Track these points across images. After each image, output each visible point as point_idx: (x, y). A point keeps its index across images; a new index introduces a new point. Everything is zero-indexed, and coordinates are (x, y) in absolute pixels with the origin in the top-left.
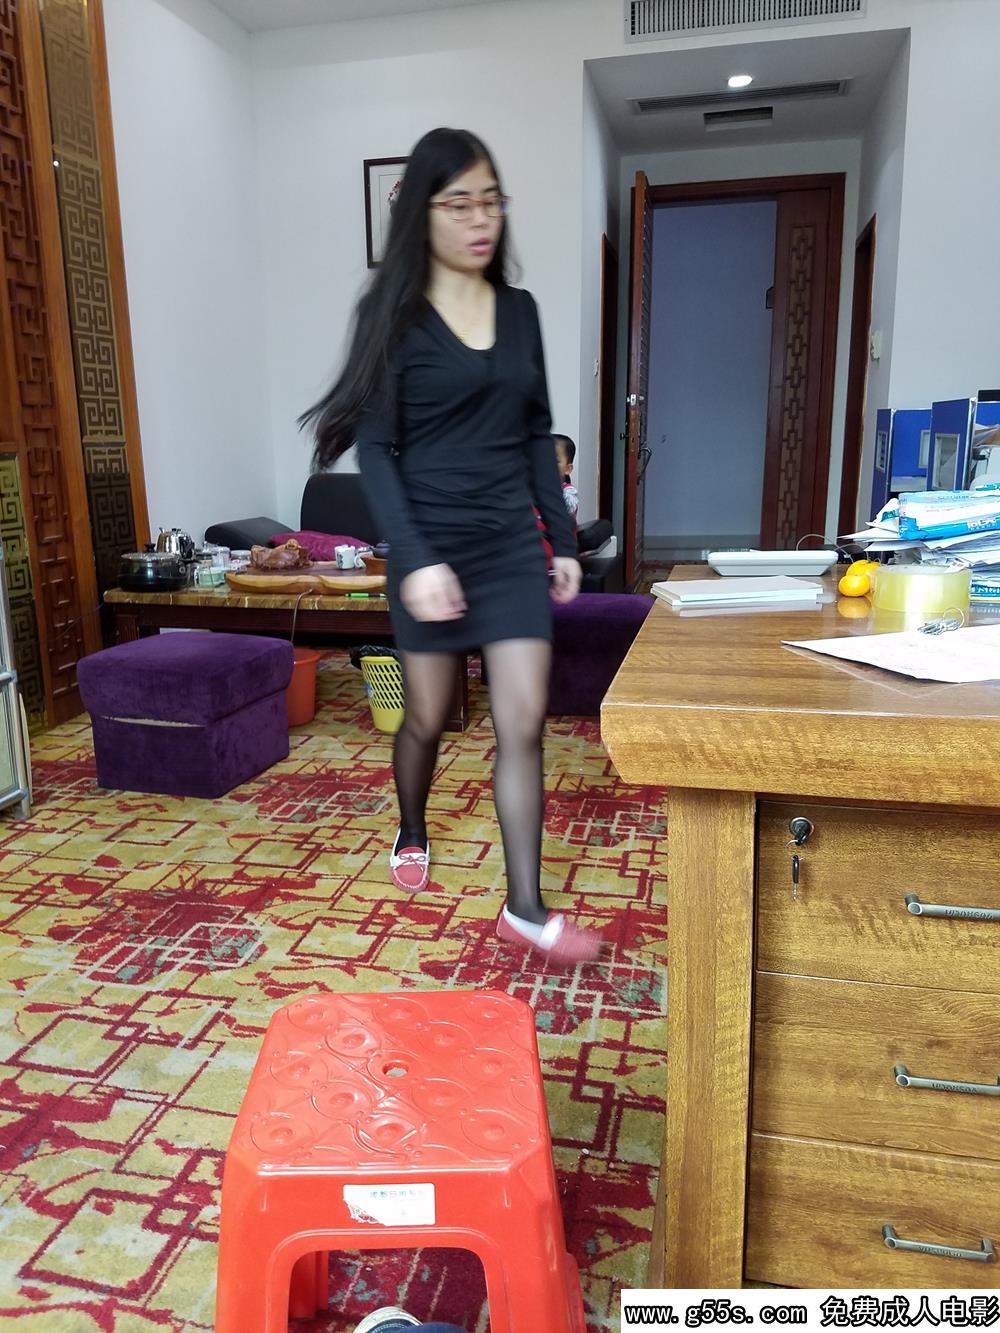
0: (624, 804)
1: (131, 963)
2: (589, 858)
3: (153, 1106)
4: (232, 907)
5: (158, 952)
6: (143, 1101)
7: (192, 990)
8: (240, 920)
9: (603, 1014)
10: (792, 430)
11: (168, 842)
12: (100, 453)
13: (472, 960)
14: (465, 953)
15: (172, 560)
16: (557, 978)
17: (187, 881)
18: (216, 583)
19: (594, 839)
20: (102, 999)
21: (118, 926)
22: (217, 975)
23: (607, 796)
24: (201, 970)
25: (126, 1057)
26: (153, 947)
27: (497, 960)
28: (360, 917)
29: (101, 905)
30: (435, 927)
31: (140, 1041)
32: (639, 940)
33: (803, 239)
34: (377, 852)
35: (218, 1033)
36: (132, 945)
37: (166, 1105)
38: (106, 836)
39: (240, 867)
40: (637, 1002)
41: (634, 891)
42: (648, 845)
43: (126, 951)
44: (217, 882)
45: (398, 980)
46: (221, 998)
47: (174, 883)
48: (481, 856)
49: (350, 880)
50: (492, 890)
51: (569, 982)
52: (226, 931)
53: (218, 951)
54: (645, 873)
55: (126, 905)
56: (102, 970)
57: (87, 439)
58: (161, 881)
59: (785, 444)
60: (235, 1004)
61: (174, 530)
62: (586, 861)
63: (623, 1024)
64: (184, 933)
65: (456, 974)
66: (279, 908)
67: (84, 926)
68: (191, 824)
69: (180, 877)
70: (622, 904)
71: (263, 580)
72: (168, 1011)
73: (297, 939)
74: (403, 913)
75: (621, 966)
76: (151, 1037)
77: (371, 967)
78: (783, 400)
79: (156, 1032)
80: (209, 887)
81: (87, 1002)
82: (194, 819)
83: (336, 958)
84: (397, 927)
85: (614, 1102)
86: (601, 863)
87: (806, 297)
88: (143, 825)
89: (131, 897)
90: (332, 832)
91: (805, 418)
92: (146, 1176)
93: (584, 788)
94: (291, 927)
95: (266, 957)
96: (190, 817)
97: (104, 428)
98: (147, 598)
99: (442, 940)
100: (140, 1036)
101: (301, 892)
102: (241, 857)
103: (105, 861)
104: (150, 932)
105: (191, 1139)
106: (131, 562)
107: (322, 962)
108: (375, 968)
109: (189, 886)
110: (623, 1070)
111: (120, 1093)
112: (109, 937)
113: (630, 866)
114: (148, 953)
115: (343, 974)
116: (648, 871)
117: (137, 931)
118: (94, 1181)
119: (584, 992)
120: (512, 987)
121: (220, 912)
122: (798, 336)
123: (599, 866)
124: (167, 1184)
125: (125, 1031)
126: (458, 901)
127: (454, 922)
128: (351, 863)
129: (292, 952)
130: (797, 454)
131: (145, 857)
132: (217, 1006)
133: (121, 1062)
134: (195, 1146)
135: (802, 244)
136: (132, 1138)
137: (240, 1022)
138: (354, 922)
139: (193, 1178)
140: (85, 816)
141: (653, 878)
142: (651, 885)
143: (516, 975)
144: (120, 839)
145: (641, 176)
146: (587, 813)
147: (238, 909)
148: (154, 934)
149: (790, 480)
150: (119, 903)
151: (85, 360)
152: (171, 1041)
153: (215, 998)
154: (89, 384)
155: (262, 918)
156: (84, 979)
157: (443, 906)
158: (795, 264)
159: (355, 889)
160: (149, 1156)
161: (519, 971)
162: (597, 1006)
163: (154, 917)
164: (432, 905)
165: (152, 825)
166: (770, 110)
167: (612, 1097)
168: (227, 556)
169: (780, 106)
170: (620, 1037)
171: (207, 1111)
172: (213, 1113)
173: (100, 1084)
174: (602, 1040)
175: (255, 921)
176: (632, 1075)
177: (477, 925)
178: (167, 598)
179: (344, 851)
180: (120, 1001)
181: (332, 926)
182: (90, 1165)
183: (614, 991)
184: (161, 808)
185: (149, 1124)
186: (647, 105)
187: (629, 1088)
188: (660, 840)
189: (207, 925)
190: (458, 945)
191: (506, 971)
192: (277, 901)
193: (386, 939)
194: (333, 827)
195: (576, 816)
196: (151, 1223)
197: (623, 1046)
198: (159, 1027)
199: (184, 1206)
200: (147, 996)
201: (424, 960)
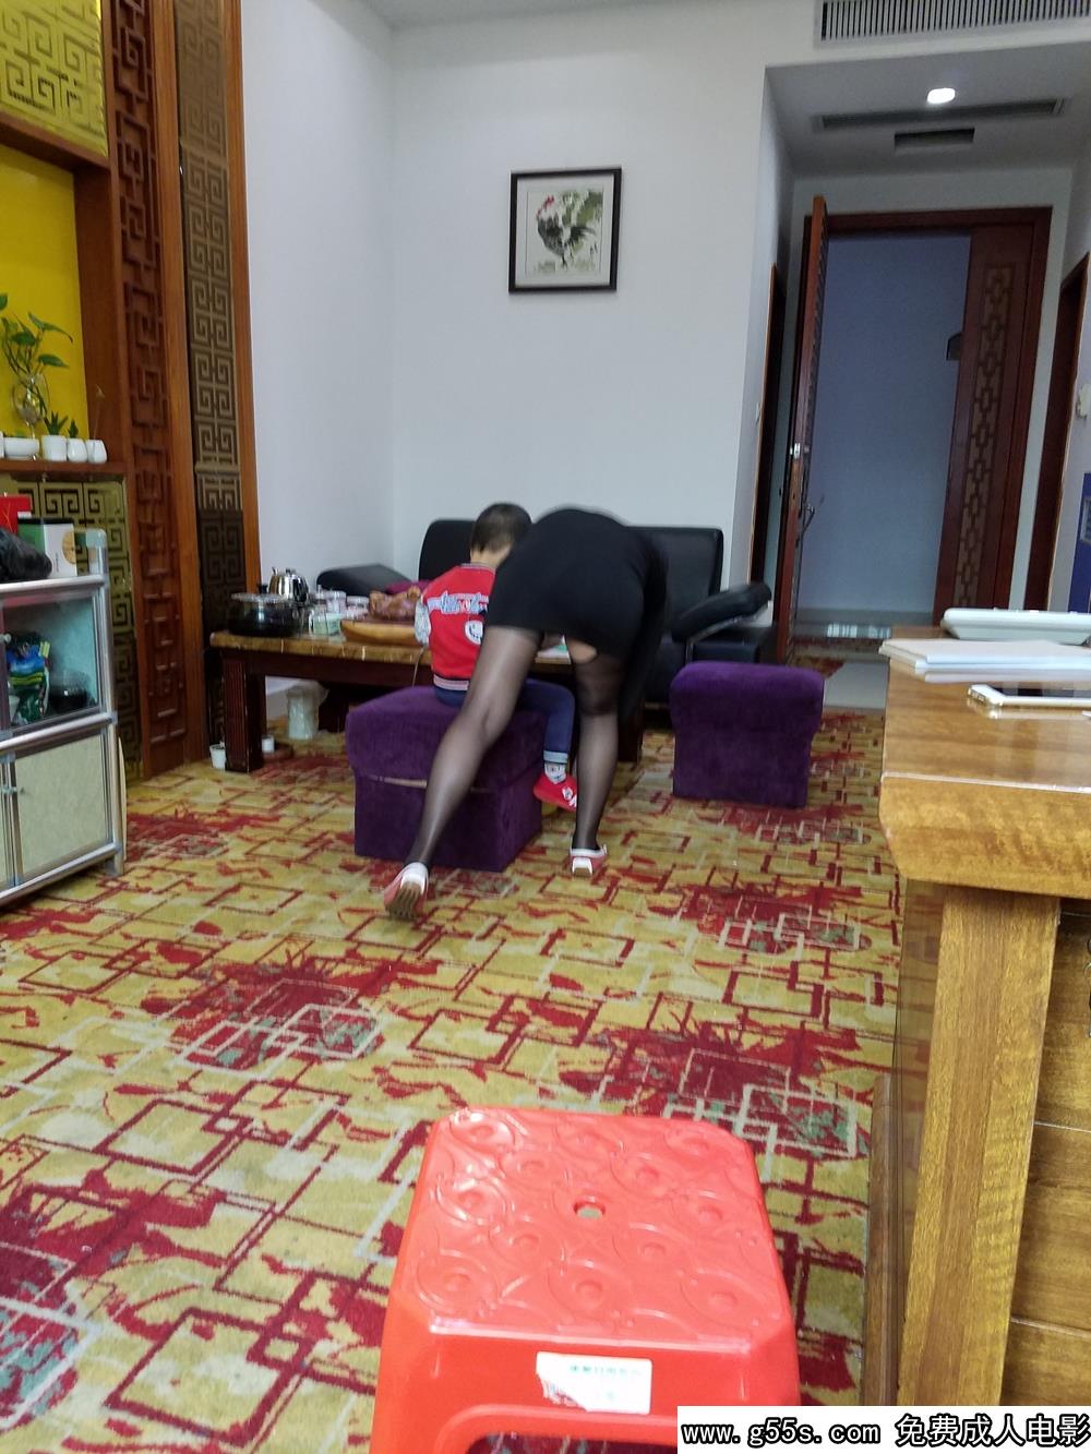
0: (789, 905)
1: (233, 1045)
2: (750, 965)
3: (258, 1216)
4: (345, 990)
5: (263, 1036)
6: (247, 1207)
7: (302, 1081)
8: (354, 1004)
9: (778, 1149)
10: (977, 494)
11: (272, 913)
12: (213, 482)
13: (620, 1073)
14: (611, 1066)
15: (286, 604)
16: (722, 1104)
17: (295, 956)
18: (330, 631)
19: (754, 944)
20: (200, 1085)
21: (218, 1002)
22: (330, 1067)
23: (766, 894)
24: (312, 1059)
25: (229, 1154)
26: (258, 1028)
27: (649, 1076)
28: (489, 1013)
29: (200, 976)
30: (574, 1031)
31: (243, 1137)
32: (817, 1065)
33: (999, 280)
34: (504, 941)
35: (332, 1133)
36: (235, 1024)
37: (273, 1215)
38: (207, 900)
39: (351, 945)
40: (818, 1137)
41: (807, 1008)
42: (821, 956)
43: (228, 1032)
44: (327, 960)
45: (535, 1090)
46: (334, 1094)
47: (280, 957)
48: (625, 954)
49: (476, 970)
50: (639, 993)
51: (737, 1110)
52: (339, 1017)
53: (331, 1039)
54: (818, 989)
55: (227, 979)
56: (201, 1052)
57: (200, 466)
58: (266, 955)
59: (966, 511)
60: (351, 1101)
61: (288, 571)
62: (747, 969)
63: (803, 1165)
64: (292, 1015)
65: (602, 1088)
66: (395, 994)
67: (181, 1001)
68: (298, 893)
69: (288, 952)
70: (794, 1022)
71: (381, 630)
72: (275, 1104)
73: (418, 1032)
74: (536, 1012)
75: (799, 1095)
76: (256, 1134)
77: (504, 1070)
78: (967, 459)
79: (261, 1126)
80: (319, 965)
81: (184, 1086)
82: (301, 888)
83: (463, 1058)
84: (530, 1028)
85: (797, 1256)
86: (766, 973)
87: (999, 344)
88: (245, 891)
89: (234, 971)
90: (452, 914)
91: (991, 481)
92: (251, 1298)
93: (739, 884)
94: (411, 1017)
95: (385, 1049)
96: (297, 885)
97: (218, 455)
98: (257, 643)
99: (584, 1047)
100: (243, 1131)
101: (421, 979)
102: (353, 934)
103: (203, 928)
104: (255, 1011)
105: (303, 1257)
106: (240, 603)
107: (446, 1060)
108: (508, 1073)
109: (297, 963)
110: (806, 1218)
111: (220, 1197)
112: (208, 1014)
113: (800, 978)
114: (252, 1036)
115: (472, 1077)
116: (822, 987)
117: (240, 1009)
118: (190, 1299)
119: (756, 1122)
120: (669, 1109)
121: (332, 994)
122: (988, 389)
123: (763, 976)
124: (274, 1310)
125: (226, 1124)
126: (600, 1004)
127: (596, 1028)
128: (476, 950)
129: (413, 1045)
130: (980, 522)
131: (248, 926)
132: (330, 1103)
133: (222, 1160)
134: (307, 1266)
135: (998, 286)
136: (234, 1252)
137: (358, 1122)
138: (482, 1018)
139: (306, 1305)
140: (183, 877)
141: (829, 995)
142: (827, 1002)
143: (672, 1096)
144: (222, 904)
145: (819, 202)
146: (745, 914)
147: (352, 993)
148: (258, 1014)
149: (970, 552)
150: (220, 976)
151: (201, 378)
152: (278, 1139)
153: (328, 1093)
154: (204, 404)
155: (378, 1004)
156: (181, 1060)
157: (583, 1008)
158: (989, 309)
159: (481, 979)
160: (253, 1273)
161: (676, 1091)
162: (771, 1139)
163: (259, 993)
164: (569, 1005)
165: (256, 892)
166: (971, 131)
167: (795, 1251)
168: (343, 603)
169: (983, 128)
170: (800, 1179)
171: (320, 1226)
172: (326, 1228)
173: (199, 1184)
174: (779, 1181)
175: (371, 1007)
176: (818, 1225)
177: (623, 1033)
178: (277, 645)
179: (467, 935)
180: (222, 1088)
181: (456, 1019)
182: (187, 1279)
183: (790, 1123)
184: (265, 874)
185: (253, 1236)
186: (831, 122)
187: (816, 1242)
188: (835, 950)
189: (316, 1007)
190: (604, 1054)
191: (660, 1090)
192: (395, 986)
193: (518, 1040)
194: (454, 908)
195: (732, 914)
196: (257, 1355)
197: (805, 1189)
198: (265, 1123)
199: (294, 1338)
200: (251, 1085)
201: (564, 1069)
